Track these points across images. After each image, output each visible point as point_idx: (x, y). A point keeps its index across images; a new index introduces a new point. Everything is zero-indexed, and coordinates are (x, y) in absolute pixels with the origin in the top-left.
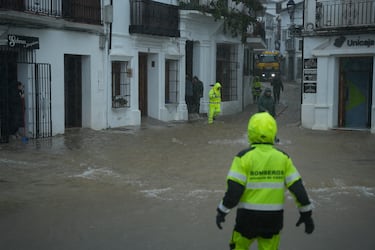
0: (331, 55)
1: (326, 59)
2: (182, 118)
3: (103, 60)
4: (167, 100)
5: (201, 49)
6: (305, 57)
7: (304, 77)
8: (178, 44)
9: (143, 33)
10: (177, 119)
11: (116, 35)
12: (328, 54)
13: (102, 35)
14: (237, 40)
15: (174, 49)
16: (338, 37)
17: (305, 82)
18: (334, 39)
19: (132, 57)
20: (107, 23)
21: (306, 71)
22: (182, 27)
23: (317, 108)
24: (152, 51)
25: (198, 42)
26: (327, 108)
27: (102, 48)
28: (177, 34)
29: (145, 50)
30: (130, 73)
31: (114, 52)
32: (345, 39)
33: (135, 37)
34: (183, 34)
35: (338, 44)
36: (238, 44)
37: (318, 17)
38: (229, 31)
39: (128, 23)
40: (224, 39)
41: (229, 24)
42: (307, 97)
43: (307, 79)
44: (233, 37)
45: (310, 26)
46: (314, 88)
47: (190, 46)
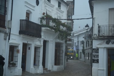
0: (105, 48)
1: (103, 49)
2: (40, 72)
3: (5, 45)
4: (35, 64)
5: (50, 44)
6: (93, 48)
7: (93, 56)
8: (40, 41)
9: (25, 34)
10: (38, 72)
11: (13, 34)
12: (104, 47)
13: (6, 33)
14: (63, 42)
15: (39, 43)
16: (108, 40)
17: (93, 58)
18: (105, 41)
19: (19, 44)
20: (9, 28)
21: (94, 54)
22: (42, 34)
23: (99, 70)
24: (29, 43)
25: (48, 41)
26: (103, 70)
27: (5, 39)
28: (40, 37)
29: (26, 42)
30: (18, 51)
31: (11, 41)
32: (110, 41)
33: (22, 36)
34: (42, 37)
35: (108, 43)
36: (63, 43)
37: (99, 31)
38: (60, 38)
39: (19, 30)
40: (58, 41)
41: (61, 35)
42: (94, 65)
43: (94, 57)
44: (62, 40)
45: (96, 35)
46: (97, 61)
47: (45, 42)
